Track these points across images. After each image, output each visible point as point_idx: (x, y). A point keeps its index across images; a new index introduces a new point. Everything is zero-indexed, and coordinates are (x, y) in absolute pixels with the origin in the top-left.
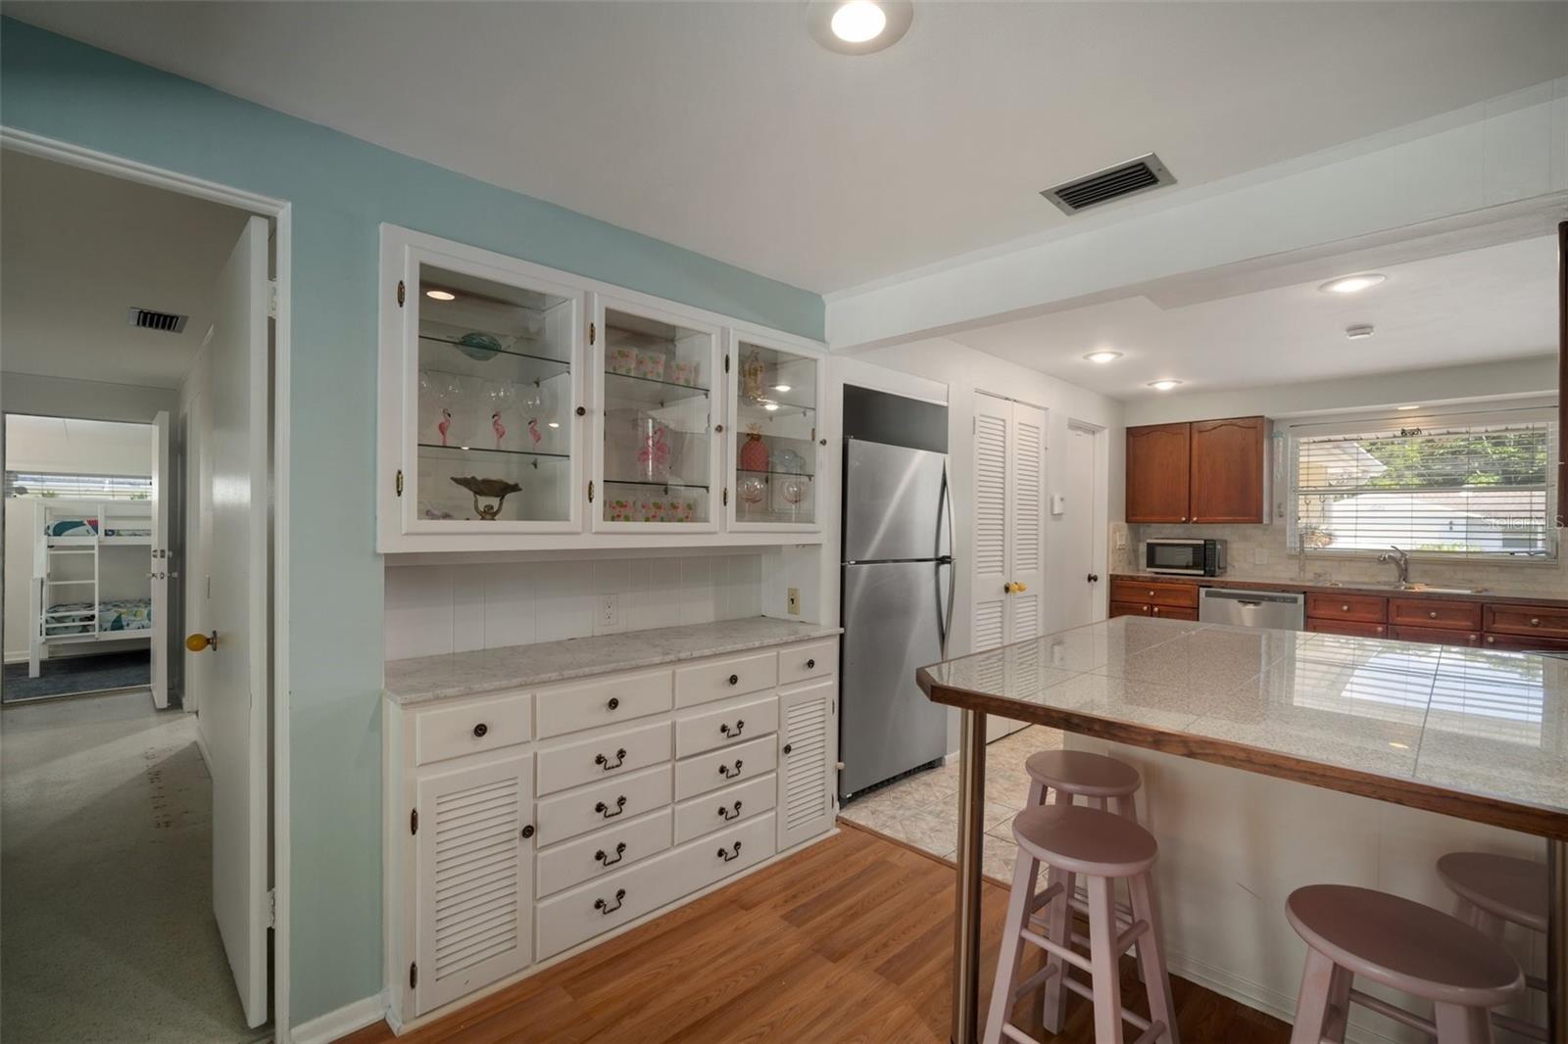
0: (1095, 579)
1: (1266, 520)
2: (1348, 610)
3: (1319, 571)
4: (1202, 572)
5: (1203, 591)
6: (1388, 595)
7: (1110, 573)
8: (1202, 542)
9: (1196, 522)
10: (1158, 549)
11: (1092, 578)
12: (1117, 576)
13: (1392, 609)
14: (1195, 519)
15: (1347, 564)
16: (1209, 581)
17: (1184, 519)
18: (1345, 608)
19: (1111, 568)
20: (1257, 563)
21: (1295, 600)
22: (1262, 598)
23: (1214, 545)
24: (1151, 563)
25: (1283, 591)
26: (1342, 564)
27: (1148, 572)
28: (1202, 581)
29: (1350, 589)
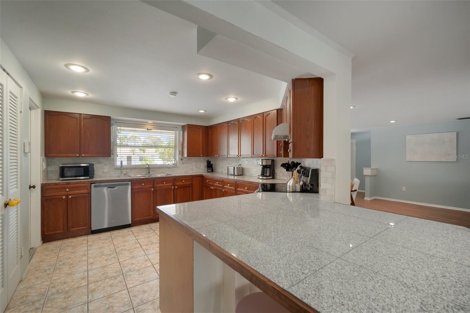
0: (34, 187)
7: (41, 183)
15: (133, 170)
18: (143, 184)
19: (42, 181)
20: (104, 172)
21: (127, 184)
26: (132, 170)
27: (60, 181)
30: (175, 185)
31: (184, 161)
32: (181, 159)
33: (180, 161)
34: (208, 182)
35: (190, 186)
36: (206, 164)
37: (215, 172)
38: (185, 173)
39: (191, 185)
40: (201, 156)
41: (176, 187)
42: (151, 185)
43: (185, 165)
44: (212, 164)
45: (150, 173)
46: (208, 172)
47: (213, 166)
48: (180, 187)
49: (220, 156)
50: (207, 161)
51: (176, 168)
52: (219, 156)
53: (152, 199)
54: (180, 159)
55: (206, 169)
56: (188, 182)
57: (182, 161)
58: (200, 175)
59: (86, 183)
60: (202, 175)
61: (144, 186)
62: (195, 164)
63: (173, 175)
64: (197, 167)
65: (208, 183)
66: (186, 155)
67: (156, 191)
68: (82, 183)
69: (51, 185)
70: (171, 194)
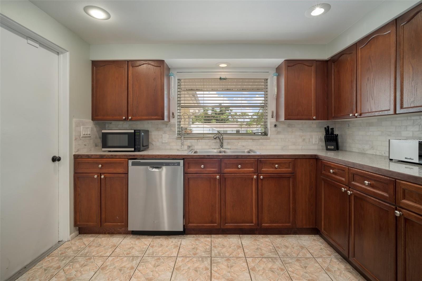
0: (59, 159)
1: (166, 119)
2: (204, 168)
3: (189, 145)
4: (133, 149)
5: (130, 162)
6: (221, 158)
8: (133, 131)
9: (131, 120)
10: (109, 136)
11: (55, 159)
12: (78, 155)
13: (223, 165)
14: (130, 118)
16: (134, 155)
17: (124, 118)
21: (179, 164)
22: (162, 164)
23: (140, 132)
24: (105, 145)
25: (173, 159)
28: (131, 155)
29: (204, 155)
30: (259, 172)
31: (279, 129)
32: (275, 126)
33: (274, 129)
34: (333, 173)
35: (289, 177)
36: (322, 134)
37: (342, 150)
38: (282, 149)
39: (293, 176)
40: (314, 117)
41: (261, 177)
42: (216, 168)
43: (281, 136)
44: (337, 136)
45: (224, 147)
46: (327, 149)
47: (339, 140)
48: (270, 177)
49: (363, 115)
50: (325, 128)
51: (265, 140)
52: (360, 115)
53: (217, 193)
54: (273, 126)
55: (324, 144)
56: (287, 168)
57: (276, 128)
58: (311, 156)
59: (122, 157)
60: (315, 155)
61: (204, 170)
62: (302, 134)
63: (258, 153)
64: (304, 140)
65: (334, 176)
66: (282, 118)
67: (223, 179)
68: (117, 157)
69: (83, 157)
70: (252, 189)
